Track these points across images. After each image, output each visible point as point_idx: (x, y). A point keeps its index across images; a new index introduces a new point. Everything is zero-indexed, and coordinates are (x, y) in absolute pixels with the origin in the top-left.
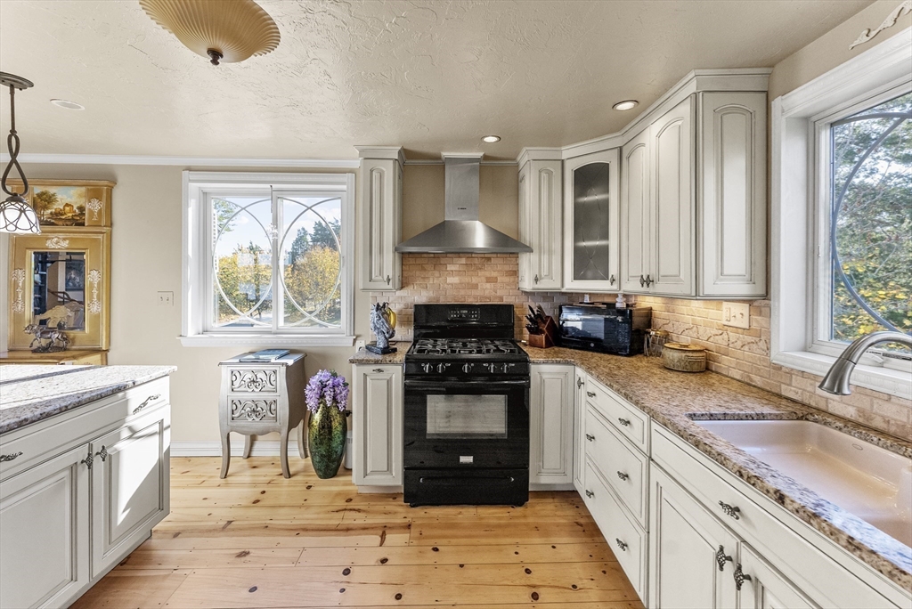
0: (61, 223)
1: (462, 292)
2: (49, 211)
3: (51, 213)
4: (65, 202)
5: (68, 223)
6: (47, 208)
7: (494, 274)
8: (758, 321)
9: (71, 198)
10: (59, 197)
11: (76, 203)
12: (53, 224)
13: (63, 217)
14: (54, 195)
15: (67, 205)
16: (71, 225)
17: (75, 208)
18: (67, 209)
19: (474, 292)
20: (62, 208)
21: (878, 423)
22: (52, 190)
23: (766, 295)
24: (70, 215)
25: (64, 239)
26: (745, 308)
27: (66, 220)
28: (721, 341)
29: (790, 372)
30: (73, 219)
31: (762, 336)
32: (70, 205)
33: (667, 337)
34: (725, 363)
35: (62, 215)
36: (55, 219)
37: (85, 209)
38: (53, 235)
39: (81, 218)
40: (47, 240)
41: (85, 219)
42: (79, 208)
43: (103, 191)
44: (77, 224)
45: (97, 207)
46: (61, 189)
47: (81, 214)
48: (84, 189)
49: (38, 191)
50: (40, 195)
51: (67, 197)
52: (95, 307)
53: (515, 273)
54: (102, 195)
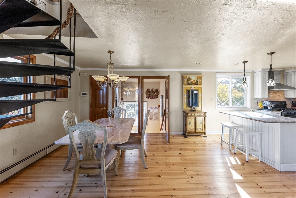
1: (273, 98)
7: (279, 95)
10: (192, 78)
12: (191, 84)
15: (194, 80)
19: (275, 99)
20: (192, 81)
22: (191, 77)
25: (194, 88)
27: (194, 83)
37: (198, 81)
38: (192, 87)
39: (197, 83)
40: (191, 88)
41: (198, 83)
42: (196, 81)
43: (201, 77)
44: (196, 84)
45: (200, 81)
46: (192, 77)
47: (197, 82)
48: (197, 77)
49: (188, 77)
50: (188, 78)
51: (194, 78)
52: (201, 102)
53: (284, 94)
54: (201, 78)
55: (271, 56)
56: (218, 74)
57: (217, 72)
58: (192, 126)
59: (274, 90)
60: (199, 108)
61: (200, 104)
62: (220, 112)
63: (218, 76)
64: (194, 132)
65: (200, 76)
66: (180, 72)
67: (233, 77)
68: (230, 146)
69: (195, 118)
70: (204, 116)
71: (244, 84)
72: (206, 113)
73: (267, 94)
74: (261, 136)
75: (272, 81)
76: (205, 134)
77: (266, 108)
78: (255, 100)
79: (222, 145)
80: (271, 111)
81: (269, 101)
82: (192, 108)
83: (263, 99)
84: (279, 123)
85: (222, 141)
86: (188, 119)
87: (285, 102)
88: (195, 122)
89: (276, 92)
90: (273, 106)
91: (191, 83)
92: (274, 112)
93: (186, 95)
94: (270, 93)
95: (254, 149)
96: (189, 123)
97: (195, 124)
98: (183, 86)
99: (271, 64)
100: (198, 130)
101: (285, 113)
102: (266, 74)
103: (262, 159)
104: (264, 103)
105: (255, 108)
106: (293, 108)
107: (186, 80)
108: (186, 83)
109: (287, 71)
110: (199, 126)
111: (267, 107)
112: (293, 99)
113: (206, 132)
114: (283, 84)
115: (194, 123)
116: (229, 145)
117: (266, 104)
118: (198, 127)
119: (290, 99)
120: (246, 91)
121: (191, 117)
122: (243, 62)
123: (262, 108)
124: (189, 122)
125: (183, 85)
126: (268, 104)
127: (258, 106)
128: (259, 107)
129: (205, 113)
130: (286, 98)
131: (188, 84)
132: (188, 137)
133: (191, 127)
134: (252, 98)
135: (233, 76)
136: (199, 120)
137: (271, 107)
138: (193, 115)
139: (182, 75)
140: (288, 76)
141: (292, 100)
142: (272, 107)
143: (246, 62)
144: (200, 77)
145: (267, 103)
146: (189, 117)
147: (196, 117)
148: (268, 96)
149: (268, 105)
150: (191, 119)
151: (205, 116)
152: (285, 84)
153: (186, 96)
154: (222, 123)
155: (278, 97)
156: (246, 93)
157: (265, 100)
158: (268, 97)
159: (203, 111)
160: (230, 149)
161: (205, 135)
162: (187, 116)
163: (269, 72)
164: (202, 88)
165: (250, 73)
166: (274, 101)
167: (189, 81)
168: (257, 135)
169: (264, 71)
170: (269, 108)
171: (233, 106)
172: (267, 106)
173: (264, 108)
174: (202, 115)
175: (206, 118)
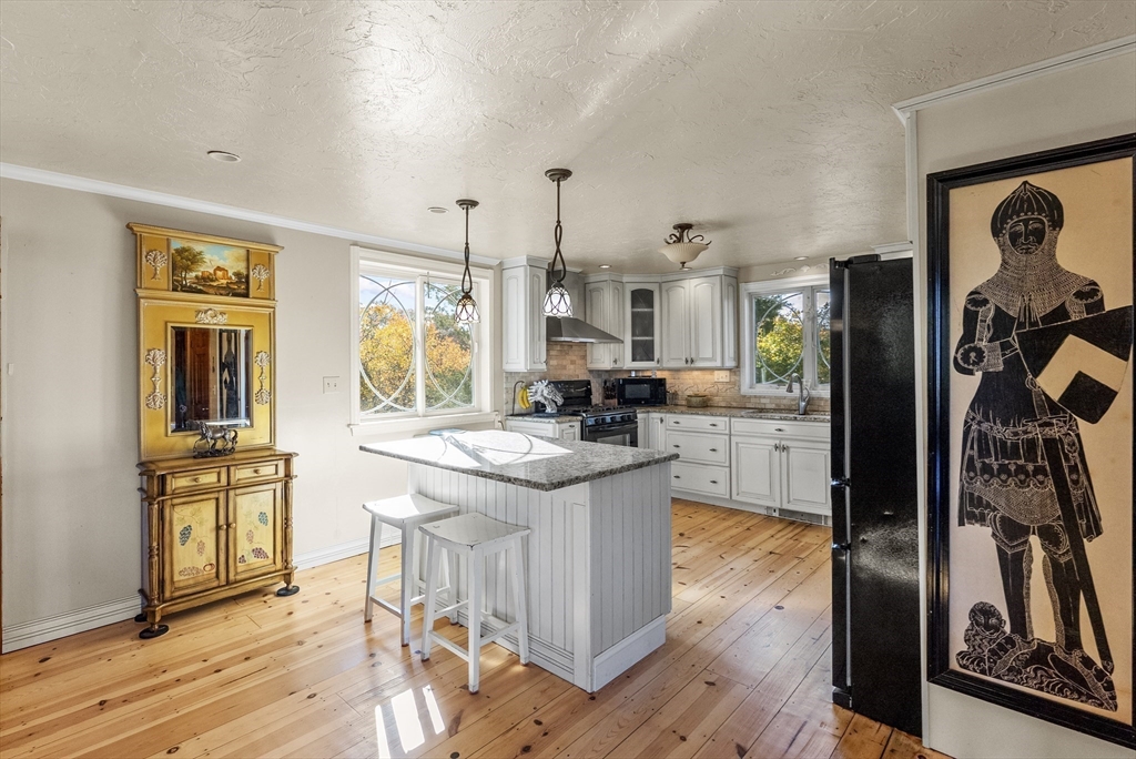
0: (211, 291)
1: (559, 372)
2: (194, 274)
3: (197, 277)
4: (215, 265)
5: (223, 292)
6: (191, 270)
7: (574, 358)
8: (734, 378)
9: (225, 259)
10: (207, 257)
11: (232, 267)
12: (200, 292)
13: (215, 284)
14: (200, 253)
15: (219, 268)
16: (227, 295)
17: (230, 274)
18: (219, 273)
19: (565, 372)
20: (212, 271)
21: (782, 407)
22: (197, 248)
23: (738, 366)
24: (225, 281)
25: (222, 313)
26: (728, 373)
27: (218, 287)
28: (714, 390)
29: (750, 397)
30: (228, 287)
31: (736, 384)
32: (223, 269)
33: (675, 394)
34: (717, 400)
35: (212, 281)
36: (203, 286)
37: (247, 277)
38: (204, 307)
39: (240, 288)
40: (198, 312)
41: (247, 288)
42: (237, 274)
43: (270, 257)
44: (236, 295)
45: (264, 277)
46: (210, 246)
47: (239, 282)
48: (243, 252)
49: (176, 245)
50: (180, 252)
51: (220, 259)
52: (265, 397)
53: (584, 357)
54: (268, 262)
55: (559, 186)
56: (362, 254)
57: (355, 244)
58: (201, 548)
59: (562, 339)
60: (251, 434)
61: (261, 411)
62: (361, 448)
63: (361, 262)
64: (215, 584)
65: (260, 250)
66: (114, 205)
67: (428, 276)
68: (403, 623)
69: (222, 496)
70: (281, 473)
71: (464, 306)
72: (295, 460)
73: (544, 358)
74: (526, 542)
75: (562, 295)
76: (288, 577)
77: (539, 410)
78: (507, 378)
79: (368, 622)
80: (553, 421)
81: (549, 383)
82: (204, 436)
83: (531, 373)
84: (587, 483)
85: (370, 600)
86: (167, 511)
87: (588, 383)
88: (222, 521)
89: (566, 348)
90: (560, 401)
91: (204, 285)
92: (562, 422)
93: (160, 355)
94: (552, 353)
95: (501, 608)
96: (177, 535)
97: (223, 534)
98: (137, 299)
99: (559, 222)
100: (241, 567)
101: (590, 423)
102: (538, 277)
103: (530, 650)
104: (533, 389)
105: (507, 411)
106: (607, 401)
107: (162, 265)
108: (163, 280)
109: (592, 278)
110: (251, 541)
111: (544, 406)
112: (607, 371)
113: (294, 564)
114: (583, 319)
115: (218, 528)
116: (401, 616)
117: (539, 394)
118: (243, 548)
119: (598, 373)
120: (476, 344)
121: (195, 494)
122: (462, 203)
123: (528, 411)
124: (177, 529)
125: (141, 293)
126: (545, 394)
127: (517, 401)
128: (520, 406)
129: (288, 458)
130: (591, 371)
131: (178, 287)
132: (174, 627)
133: (191, 559)
134: (500, 374)
135: (431, 273)
136: (252, 508)
137: (554, 405)
138: (208, 479)
139: (128, 226)
140: (594, 294)
141: (605, 377)
142: (556, 403)
143: (474, 204)
144: (260, 254)
145: (542, 391)
146: (175, 494)
147: (229, 487)
148: (546, 362)
149: (545, 398)
150: (195, 506)
151: (288, 475)
152: (588, 322)
153: (160, 365)
154: (368, 505)
155: (572, 367)
156: (476, 350)
157: (538, 378)
158: (544, 367)
159: (282, 446)
160: (403, 640)
161: (288, 583)
162: (163, 493)
163: (548, 273)
164: (271, 319)
165: (490, 267)
166: (560, 382)
167: (187, 269)
168: (513, 543)
169: (533, 263)
170: (549, 410)
171: (430, 409)
172: (543, 401)
173: (533, 410)
174: (267, 470)
175: (294, 484)
